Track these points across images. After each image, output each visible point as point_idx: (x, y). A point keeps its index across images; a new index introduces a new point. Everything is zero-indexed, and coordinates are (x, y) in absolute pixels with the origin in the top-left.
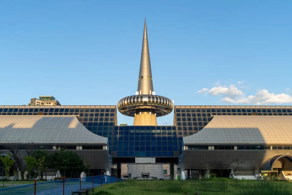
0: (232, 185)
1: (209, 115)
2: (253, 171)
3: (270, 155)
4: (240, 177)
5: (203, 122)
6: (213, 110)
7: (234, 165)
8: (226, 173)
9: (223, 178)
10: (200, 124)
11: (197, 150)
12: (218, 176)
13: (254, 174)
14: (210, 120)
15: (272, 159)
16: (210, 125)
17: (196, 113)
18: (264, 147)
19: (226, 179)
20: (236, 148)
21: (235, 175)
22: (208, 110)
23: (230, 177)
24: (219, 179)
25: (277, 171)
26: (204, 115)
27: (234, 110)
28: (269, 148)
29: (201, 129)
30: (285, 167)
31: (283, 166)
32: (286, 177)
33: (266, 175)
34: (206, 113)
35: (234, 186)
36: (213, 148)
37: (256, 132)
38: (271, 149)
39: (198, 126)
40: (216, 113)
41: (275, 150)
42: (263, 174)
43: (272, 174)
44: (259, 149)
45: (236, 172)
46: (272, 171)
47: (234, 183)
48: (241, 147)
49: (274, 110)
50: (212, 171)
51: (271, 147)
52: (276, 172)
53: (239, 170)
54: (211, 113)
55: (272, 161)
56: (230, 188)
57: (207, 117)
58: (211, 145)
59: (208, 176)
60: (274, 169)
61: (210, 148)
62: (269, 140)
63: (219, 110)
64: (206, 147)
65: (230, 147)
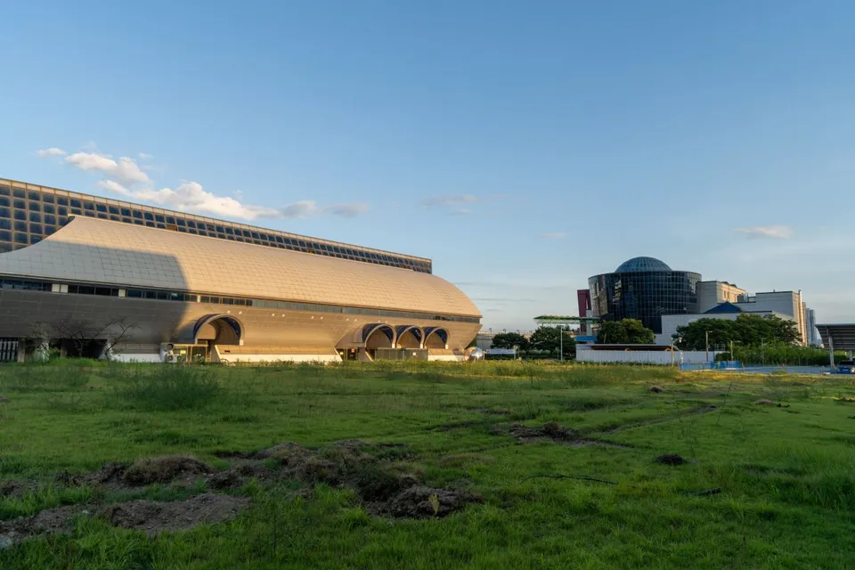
0: (101, 374)
1: (63, 212)
2: (156, 344)
3: (194, 312)
4: (125, 358)
5: (43, 225)
6: (75, 203)
7: (116, 330)
8: (93, 348)
9: (82, 360)
10: (36, 229)
11: (19, 290)
12: (72, 353)
13: (158, 351)
14: (64, 223)
15: (198, 321)
16: (62, 235)
17: (27, 201)
18: (184, 296)
19: (91, 361)
20: (122, 294)
21: (116, 352)
22: (62, 201)
23: (103, 356)
24: (70, 360)
25: (206, 346)
26: (49, 210)
27: (126, 212)
28: (194, 299)
29: (34, 241)
30: (222, 337)
31: (218, 335)
32: (221, 356)
33: (183, 352)
34: (56, 206)
35: (107, 377)
36: (65, 289)
37: (171, 263)
38: (199, 300)
39: (29, 234)
40: (83, 210)
41: (206, 304)
42: (176, 351)
43: (196, 350)
44: (174, 298)
45: (116, 347)
46: (196, 345)
47: (107, 371)
48: (133, 292)
49: (211, 227)
50: (57, 344)
51: (199, 298)
52: (204, 348)
53: (123, 342)
54: (69, 208)
55: (198, 325)
56: (96, 381)
57: (57, 216)
58: (61, 283)
59: (43, 353)
60: (201, 341)
61: (55, 289)
62: (195, 283)
63: (89, 206)
64: (46, 285)
65: (108, 290)
